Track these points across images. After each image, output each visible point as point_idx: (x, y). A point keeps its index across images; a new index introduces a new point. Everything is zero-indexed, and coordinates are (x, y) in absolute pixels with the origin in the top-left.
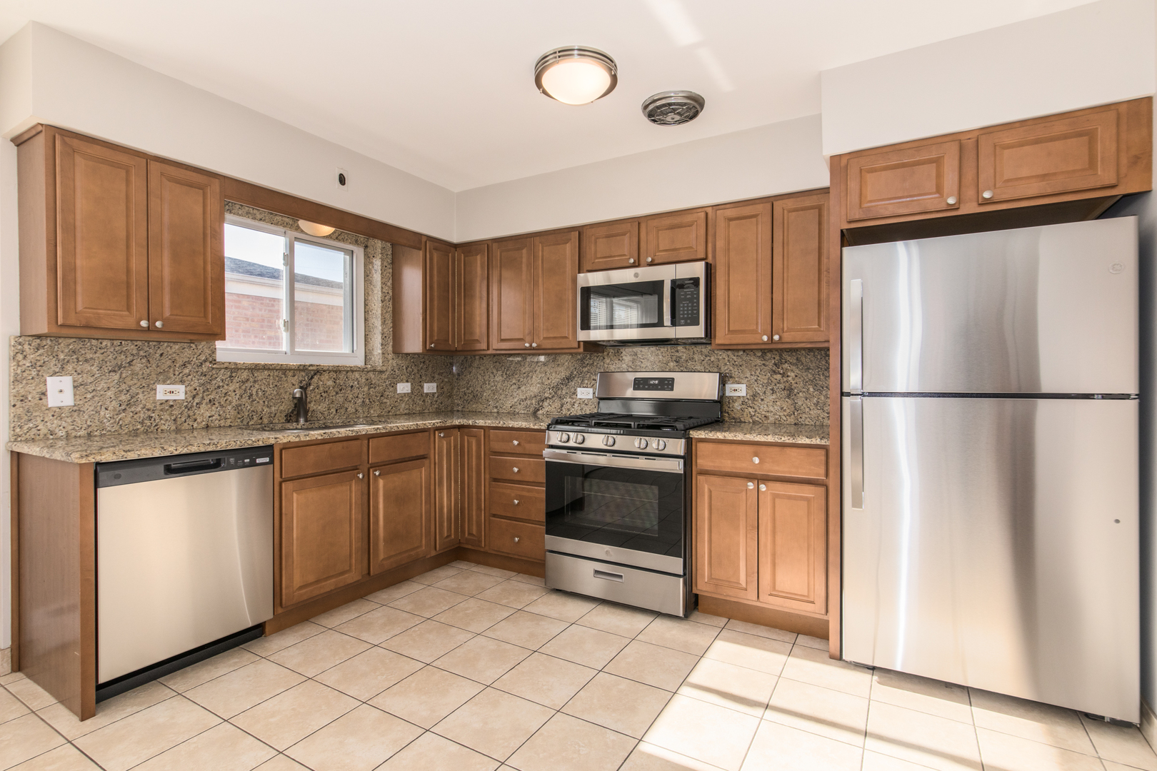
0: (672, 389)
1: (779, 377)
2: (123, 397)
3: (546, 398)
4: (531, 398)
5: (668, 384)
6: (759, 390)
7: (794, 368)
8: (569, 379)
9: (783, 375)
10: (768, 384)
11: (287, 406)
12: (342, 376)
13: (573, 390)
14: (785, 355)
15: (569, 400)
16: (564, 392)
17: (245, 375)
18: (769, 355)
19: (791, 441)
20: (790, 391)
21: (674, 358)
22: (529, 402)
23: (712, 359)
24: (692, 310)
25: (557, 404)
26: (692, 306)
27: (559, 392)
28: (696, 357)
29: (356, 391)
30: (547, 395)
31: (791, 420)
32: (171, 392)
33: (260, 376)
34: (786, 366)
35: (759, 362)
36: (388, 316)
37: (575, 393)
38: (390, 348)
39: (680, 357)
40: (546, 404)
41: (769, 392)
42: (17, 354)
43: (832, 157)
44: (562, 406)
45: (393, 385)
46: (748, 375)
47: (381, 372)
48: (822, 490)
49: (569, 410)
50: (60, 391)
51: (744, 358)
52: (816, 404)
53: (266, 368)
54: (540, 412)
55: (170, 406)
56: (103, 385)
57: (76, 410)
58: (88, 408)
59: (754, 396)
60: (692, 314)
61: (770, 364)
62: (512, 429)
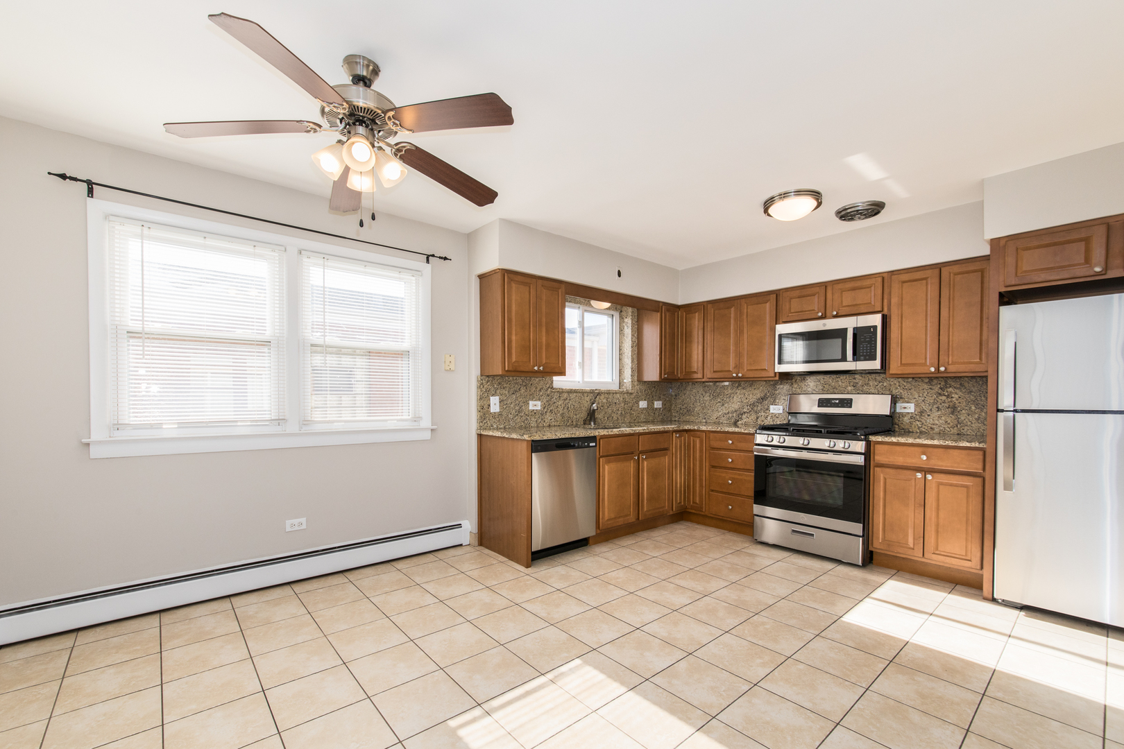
0: (851, 407)
1: (944, 398)
2: (517, 408)
3: (745, 413)
4: (733, 412)
5: (847, 403)
6: (926, 407)
7: (957, 391)
8: (763, 399)
9: (948, 397)
10: (934, 403)
11: (584, 415)
12: (611, 396)
13: (766, 407)
14: (950, 381)
15: (763, 414)
16: (759, 408)
17: (565, 395)
18: (935, 381)
19: (954, 444)
20: (954, 409)
21: (852, 384)
22: (731, 415)
23: (885, 384)
24: (870, 349)
25: (753, 417)
26: (871, 346)
27: (755, 408)
28: (871, 383)
29: (618, 406)
30: (745, 410)
31: (955, 431)
32: (535, 405)
33: (572, 396)
34: (951, 389)
35: (926, 386)
36: (635, 356)
37: (768, 409)
38: (636, 378)
39: (857, 383)
40: (744, 416)
41: (934, 409)
42: (481, 386)
43: (991, 240)
44: (757, 418)
45: (637, 403)
46: (916, 396)
47: (631, 394)
48: (979, 480)
49: (763, 421)
50: (495, 404)
51: (913, 383)
52: (978, 419)
53: (575, 391)
54: (740, 422)
55: (534, 413)
56: (510, 401)
57: (500, 414)
58: (505, 414)
59: (922, 412)
60: (871, 352)
61: (937, 388)
62: (728, 432)
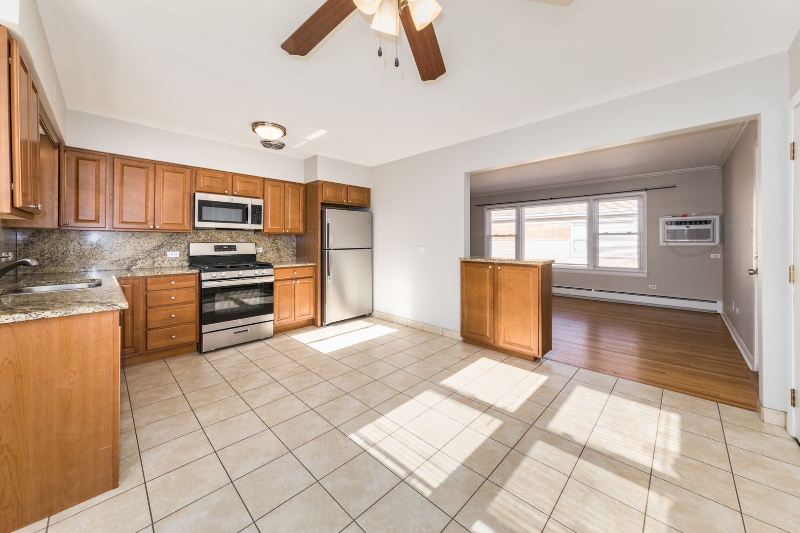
0: (234, 250)
1: (274, 244)
3: (140, 259)
4: (124, 259)
5: (233, 248)
6: (268, 249)
7: (280, 241)
8: (160, 247)
9: (276, 244)
10: (271, 247)
13: (163, 253)
14: (277, 237)
15: (160, 259)
16: (156, 254)
18: (271, 236)
19: (305, 265)
20: (278, 249)
22: (122, 262)
23: (248, 237)
24: (258, 218)
25: (149, 262)
26: (258, 217)
27: (152, 254)
28: (241, 236)
30: (140, 257)
31: (279, 260)
34: (277, 240)
35: (267, 239)
37: (165, 254)
40: (139, 262)
41: (271, 250)
44: (154, 263)
46: (263, 244)
48: (312, 279)
49: (160, 264)
51: (262, 237)
52: (287, 254)
54: (134, 267)
59: (265, 252)
60: (258, 220)
61: (271, 240)
62: (170, 275)
